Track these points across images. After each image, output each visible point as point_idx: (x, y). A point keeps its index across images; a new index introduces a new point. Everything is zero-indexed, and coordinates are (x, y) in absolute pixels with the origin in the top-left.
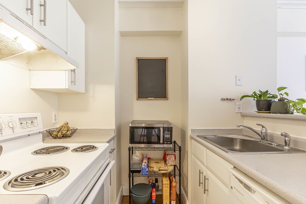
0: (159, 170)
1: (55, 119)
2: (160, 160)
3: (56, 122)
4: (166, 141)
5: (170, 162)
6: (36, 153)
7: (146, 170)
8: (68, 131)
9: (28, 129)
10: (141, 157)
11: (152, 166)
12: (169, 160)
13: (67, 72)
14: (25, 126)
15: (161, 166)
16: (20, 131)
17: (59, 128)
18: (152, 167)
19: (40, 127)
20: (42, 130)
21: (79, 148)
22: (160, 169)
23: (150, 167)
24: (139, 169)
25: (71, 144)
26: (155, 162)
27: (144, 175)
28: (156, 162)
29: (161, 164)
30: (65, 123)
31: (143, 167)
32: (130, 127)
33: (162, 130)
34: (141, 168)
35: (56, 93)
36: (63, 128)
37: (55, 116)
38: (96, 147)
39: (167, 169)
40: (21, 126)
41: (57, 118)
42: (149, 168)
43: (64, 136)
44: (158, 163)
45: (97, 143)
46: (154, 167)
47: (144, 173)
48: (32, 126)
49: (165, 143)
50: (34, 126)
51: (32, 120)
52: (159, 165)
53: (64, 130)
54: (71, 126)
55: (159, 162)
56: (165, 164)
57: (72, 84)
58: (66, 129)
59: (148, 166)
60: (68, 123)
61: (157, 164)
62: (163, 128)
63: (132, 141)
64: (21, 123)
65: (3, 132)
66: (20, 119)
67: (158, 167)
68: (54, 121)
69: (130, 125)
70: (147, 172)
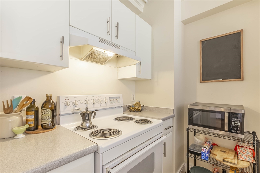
0: (224, 161)
1: (133, 99)
2: (230, 150)
3: (133, 100)
4: (234, 130)
5: (244, 156)
6: (116, 119)
7: (206, 155)
8: (139, 107)
9: (114, 104)
10: (204, 140)
11: (215, 153)
12: (242, 154)
13: (136, 65)
14: (113, 102)
15: (228, 157)
16: (110, 105)
17: (134, 105)
18: (215, 155)
19: (121, 103)
20: (123, 105)
21: (139, 120)
22: (226, 160)
23: (213, 154)
24: (198, 151)
25: (137, 117)
26: (221, 151)
27: (204, 159)
28: (223, 150)
29: (229, 154)
30: (138, 101)
31: (203, 151)
32: (188, 108)
33: (226, 115)
34: (200, 152)
35: (134, 81)
36: (136, 105)
37: (133, 96)
38: (151, 122)
39: (236, 163)
40: (110, 102)
41: (134, 97)
42: (211, 155)
43: (137, 111)
44: (225, 152)
45: (154, 119)
46: (218, 155)
47: (203, 157)
48: (117, 102)
49: (233, 131)
50: (118, 102)
51: (117, 98)
52: (225, 155)
53: (137, 106)
54: (142, 104)
55: (227, 152)
56: (235, 156)
57: (139, 74)
58: (138, 106)
59: (209, 152)
60: (139, 102)
61: (223, 153)
62: (229, 113)
63: (191, 122)
64: (111, 100)
65: (94, 105)
66: (110, 98)
67: (223, 156)
68: (132, 100)
69: (189, 107)
70: (207, 157)
